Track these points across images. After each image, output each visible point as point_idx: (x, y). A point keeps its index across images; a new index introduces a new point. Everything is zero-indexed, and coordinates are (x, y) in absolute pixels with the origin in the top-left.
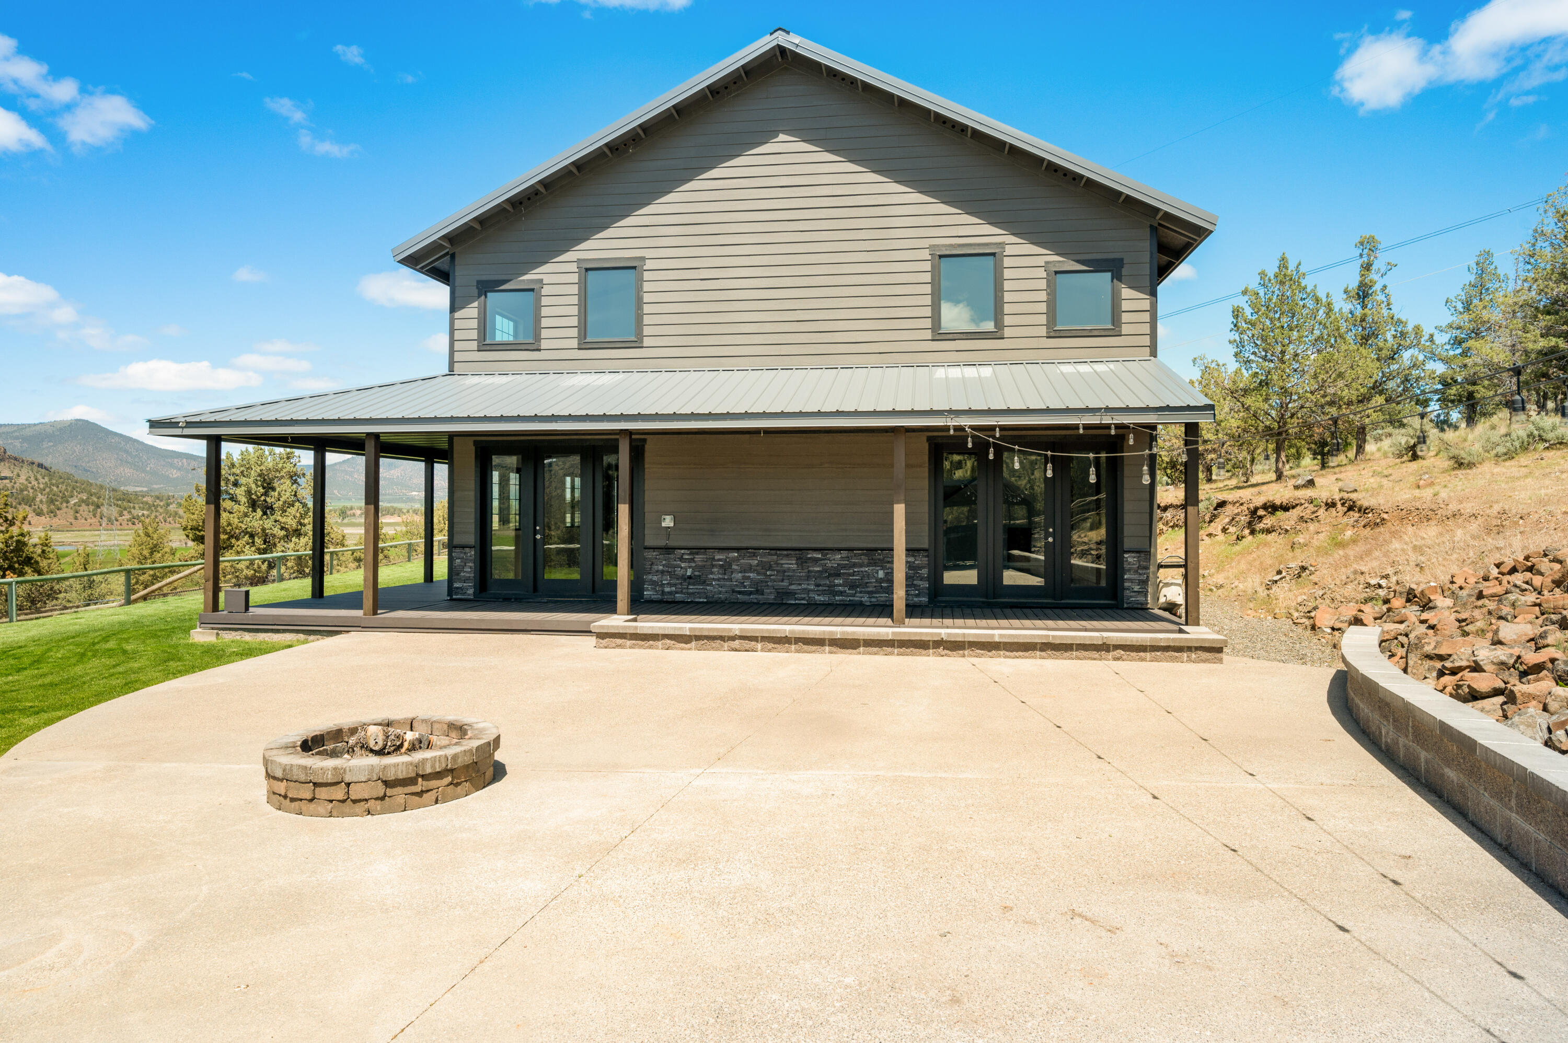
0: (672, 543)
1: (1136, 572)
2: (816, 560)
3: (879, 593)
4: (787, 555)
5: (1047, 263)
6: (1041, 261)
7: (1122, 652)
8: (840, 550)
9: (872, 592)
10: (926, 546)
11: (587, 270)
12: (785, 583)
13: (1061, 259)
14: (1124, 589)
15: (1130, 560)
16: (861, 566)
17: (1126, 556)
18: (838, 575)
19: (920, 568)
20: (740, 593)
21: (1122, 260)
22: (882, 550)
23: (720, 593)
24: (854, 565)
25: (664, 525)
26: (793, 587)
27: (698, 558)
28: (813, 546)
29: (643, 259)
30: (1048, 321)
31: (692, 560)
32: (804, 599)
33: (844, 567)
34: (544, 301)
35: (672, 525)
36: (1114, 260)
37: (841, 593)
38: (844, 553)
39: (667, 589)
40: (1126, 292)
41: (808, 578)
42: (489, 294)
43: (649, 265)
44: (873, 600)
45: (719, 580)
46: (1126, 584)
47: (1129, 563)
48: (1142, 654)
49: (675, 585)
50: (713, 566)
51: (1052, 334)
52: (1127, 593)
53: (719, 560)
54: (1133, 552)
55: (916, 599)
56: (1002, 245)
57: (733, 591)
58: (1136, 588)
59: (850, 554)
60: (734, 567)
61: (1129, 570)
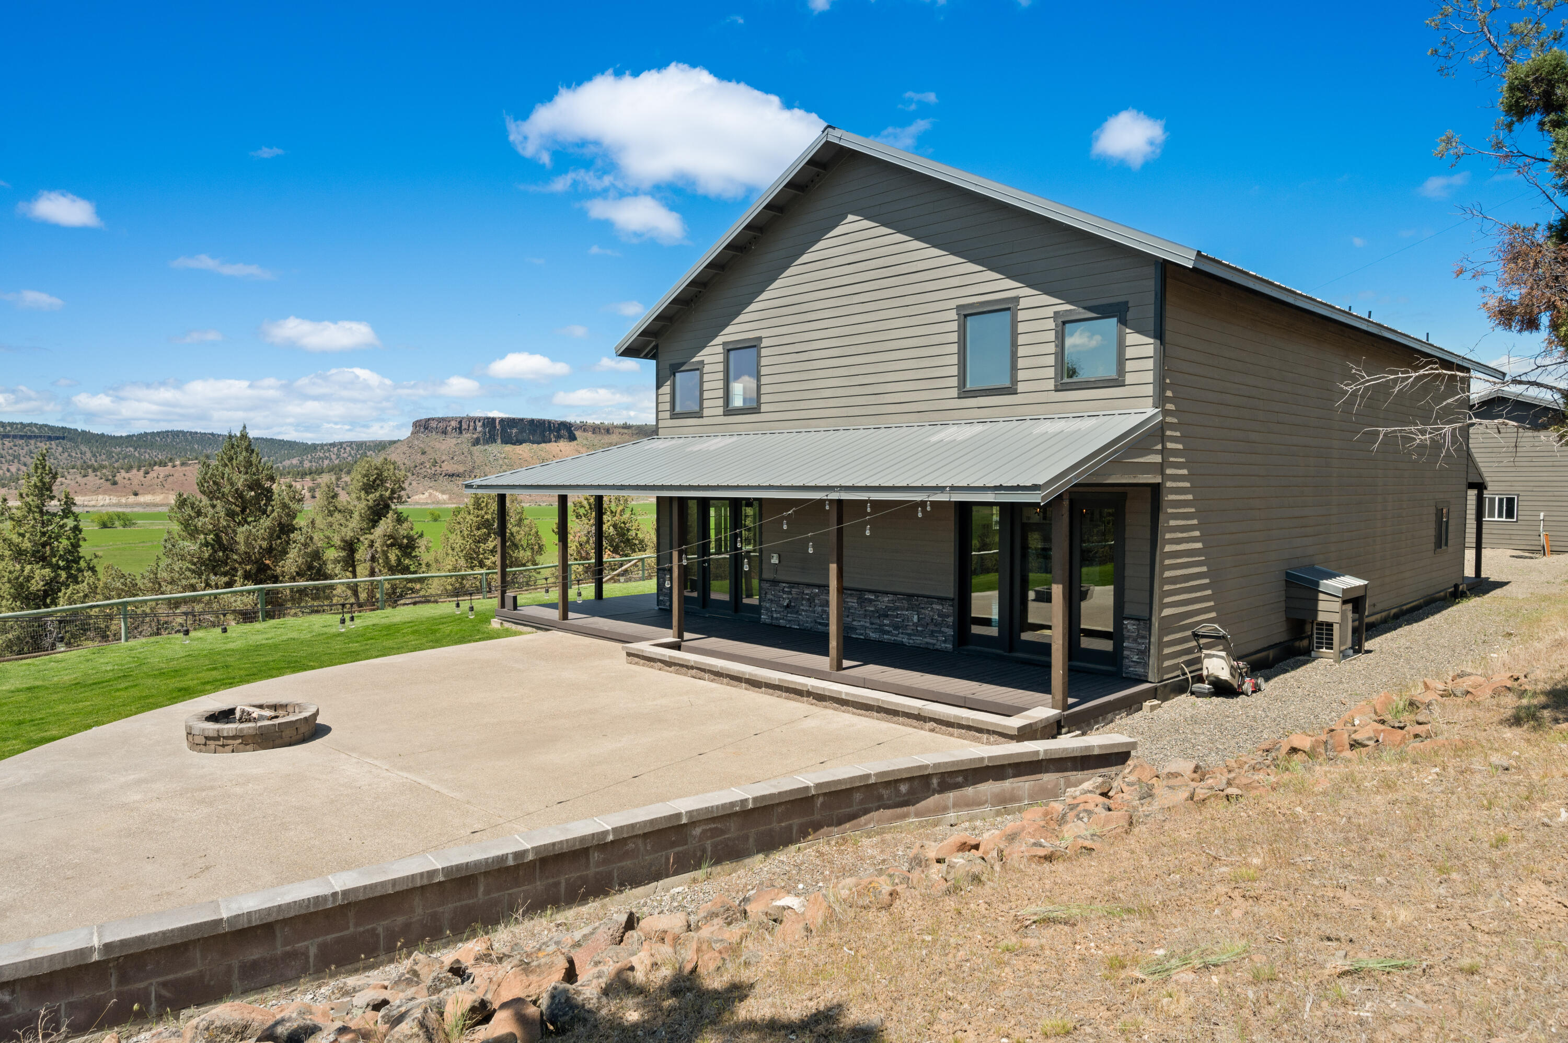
0: (779, 577)
1: (1135, 640)
2: (871, 601)
3: (915, 635)
4: (851, 595)
5: (1055, 313)
6: (1050, 312)
7: (935, 725)
8: (887, 593)
9: (909, 635)
10: (951, 596)
11: (729, 349)
12: (849, 619)
13: (1073, 307)
14: (1123, 658)
15: (1129, 627)
16: (902, 609)
17: (1125, 622)
18: (887, 616)
19: (948, 616)
20: (820, 624)
21: (1127, 302)
22: (918, 596)
23: (807, 622)
24: (897, 609)
25: (772, 561)
26: (855, 623)
27: (794, 591)
28: (869, 588)
29: (760, 339)
30: (1056, 374)
31: (790, 593)
32: (861, 634)
33: (890, 609)
34: (706, 378)
35: (777, 562)
36: (1118, 304)
37: (888, 633)
38: (891, 597)
39: (775, 615)
40: (1132, 338)
41: (865, 616)
42: (677, 375)
43: (765, 343)
44: (911, 641)
45: (806, 611)
46: (1126, 653)
47: (1128, 631)
48: (950, 729)
49: (779, 612)
50: (803, 599)
51: (1059, 388)
52: (1126, 662)
53: (807, 594)
54: (1132, 619)
55: (943, 645)
56: (1016, 299)
57: (816, 622)
58: (1135, 658)
59: (895, 598)
60: (817, 601)
61: (1129, 637)
